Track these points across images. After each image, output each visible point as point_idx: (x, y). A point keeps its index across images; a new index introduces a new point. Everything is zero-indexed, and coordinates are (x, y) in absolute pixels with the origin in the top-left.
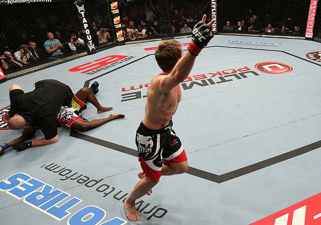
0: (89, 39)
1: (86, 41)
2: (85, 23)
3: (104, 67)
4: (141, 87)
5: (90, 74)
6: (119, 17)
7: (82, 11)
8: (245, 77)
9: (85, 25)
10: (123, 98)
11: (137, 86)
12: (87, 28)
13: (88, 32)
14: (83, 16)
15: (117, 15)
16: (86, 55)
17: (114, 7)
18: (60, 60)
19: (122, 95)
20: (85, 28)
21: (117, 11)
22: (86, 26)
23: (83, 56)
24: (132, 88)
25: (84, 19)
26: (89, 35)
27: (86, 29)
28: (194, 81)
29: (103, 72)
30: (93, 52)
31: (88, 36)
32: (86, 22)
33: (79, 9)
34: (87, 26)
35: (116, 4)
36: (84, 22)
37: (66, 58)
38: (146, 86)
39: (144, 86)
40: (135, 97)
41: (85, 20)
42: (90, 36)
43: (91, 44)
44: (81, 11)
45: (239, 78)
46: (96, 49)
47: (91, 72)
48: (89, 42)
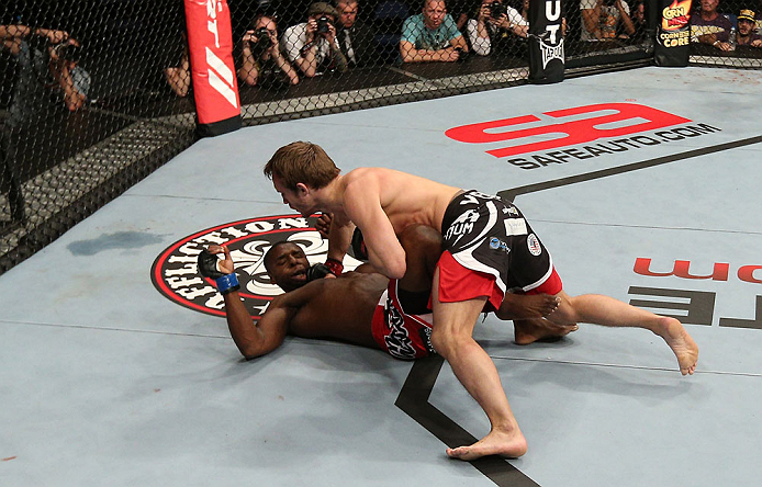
0: (550, 17)
1: (538, 21)
3: (579, 147)
4: (720, 273)
5: (523, 164)
10: (633, 303)
11: (702, 266)
16: (523, 82)
18: (423, 86)
19: (633, 290)
23: (510, 84)
24: (681, 269)
29: (574, 167)
30: (553, 74)
37: (446, 81)
38: (746, 274)
39: (733, 273)
40: (685, 313)
43: (553, 39)
46: (568, 65)
47: (528, 156)
48: (549, 28)
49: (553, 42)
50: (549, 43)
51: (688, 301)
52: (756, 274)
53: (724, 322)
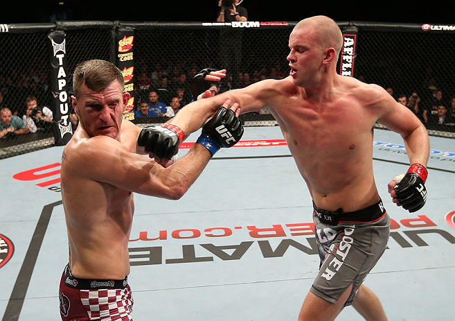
0: (63, 112)
1: (57, 115)
2: (62, 78)
4: (163, 236)
6: (131, 70)
7: (60, 53)
8: (421, 243)
9: (60, 81)
11: (153, 233)
12: (64, 89)
13: (63, 97)
14: (61, 63)
15: (127, 64)
16: (52, 145)
17: (125, 47)
20: (60, 88)
21: (130, 57)
22: (62, 84)
23: (46, 147)
24: (143, 236)
25: (61, 69)
26: (64, 103)
27: (61, 91)
28: (289, 236)
31: (62, 106)
32: (65, 76)
33: (55, 48)
34: (64, 84)
35: (129, 41)
36: (59, 76)
38: (176, 235)
39: (169, 235)
40: (148, 259)
41: (62, 72)
42: (66, 105)
43: (65, 123)
44: (58, 53)
45: (404, 244)
48: (62, 118)
49: (66, 124)
50: (63, 125)
51: (148, 253)
52: (181, 234)
53: (168, 261)
